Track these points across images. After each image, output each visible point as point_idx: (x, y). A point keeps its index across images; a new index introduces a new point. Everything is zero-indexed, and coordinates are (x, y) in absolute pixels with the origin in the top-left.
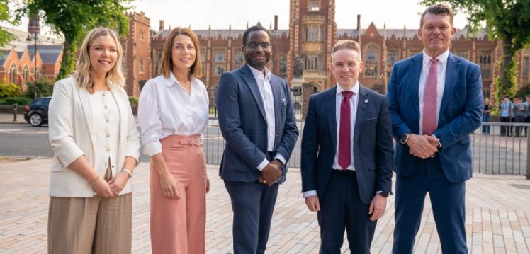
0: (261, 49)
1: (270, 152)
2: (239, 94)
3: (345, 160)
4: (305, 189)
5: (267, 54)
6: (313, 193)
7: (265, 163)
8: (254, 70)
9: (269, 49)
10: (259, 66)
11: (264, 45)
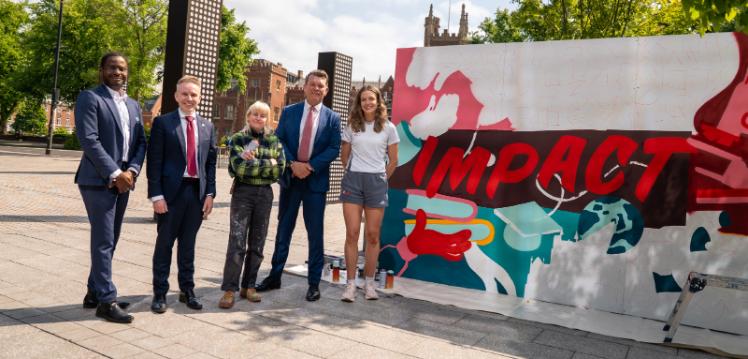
0: (119, 72)
1: (124, 162)
2: (98, 108)
3: (193, 170)
4: (151, 195)
5: (124, 78)
6: (160, 198)
7: (118, 172)
8: (111, 91)
9: (125, 73)
10: (116, 87)
11: (121, 69)
